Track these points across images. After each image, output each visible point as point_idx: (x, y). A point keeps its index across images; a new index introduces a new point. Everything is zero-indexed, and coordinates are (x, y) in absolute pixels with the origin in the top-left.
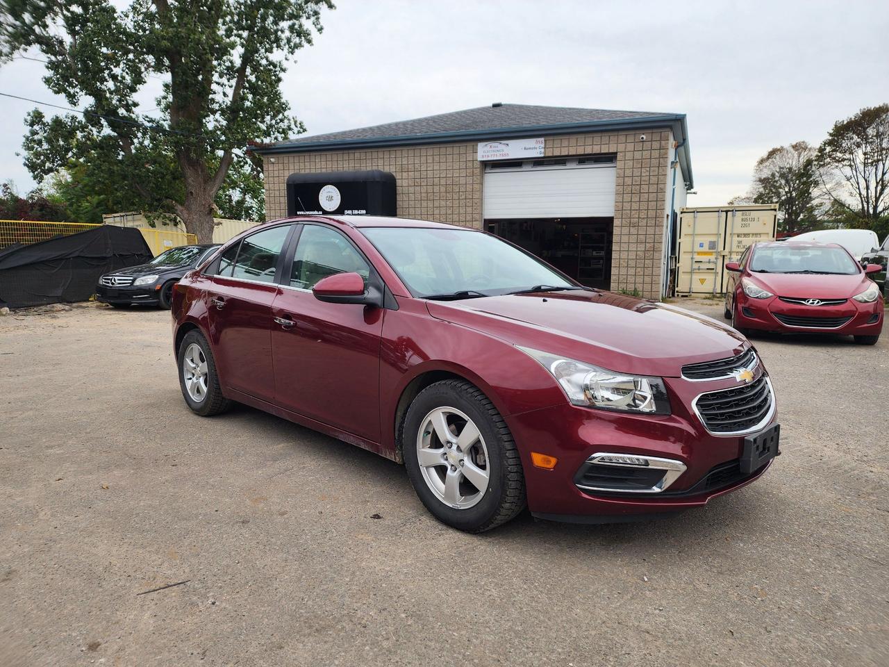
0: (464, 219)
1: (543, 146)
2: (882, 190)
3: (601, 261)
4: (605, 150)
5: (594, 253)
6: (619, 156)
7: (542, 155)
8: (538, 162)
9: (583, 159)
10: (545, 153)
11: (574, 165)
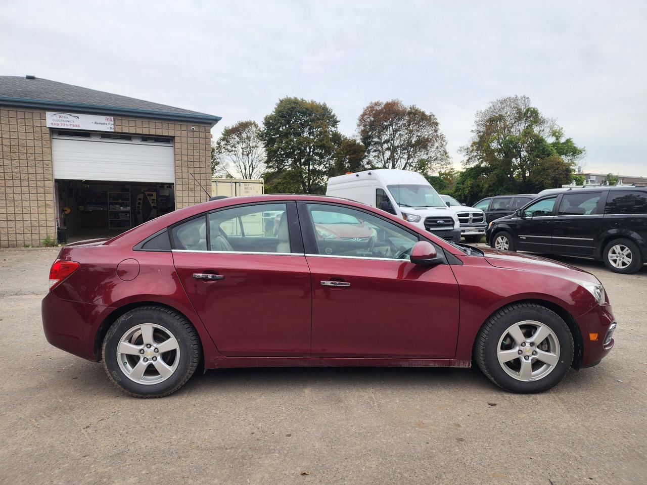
0: (34, 178)
1: (112, 123)
2: (253, 170)
3: (128, 215)
4: (165, 133)
5: (122, 208)
6: (177, 139)
7: (113, 131)
8: (105, 135)
9: (146, 138)
10: (115, 129)
11: (139, 142)
